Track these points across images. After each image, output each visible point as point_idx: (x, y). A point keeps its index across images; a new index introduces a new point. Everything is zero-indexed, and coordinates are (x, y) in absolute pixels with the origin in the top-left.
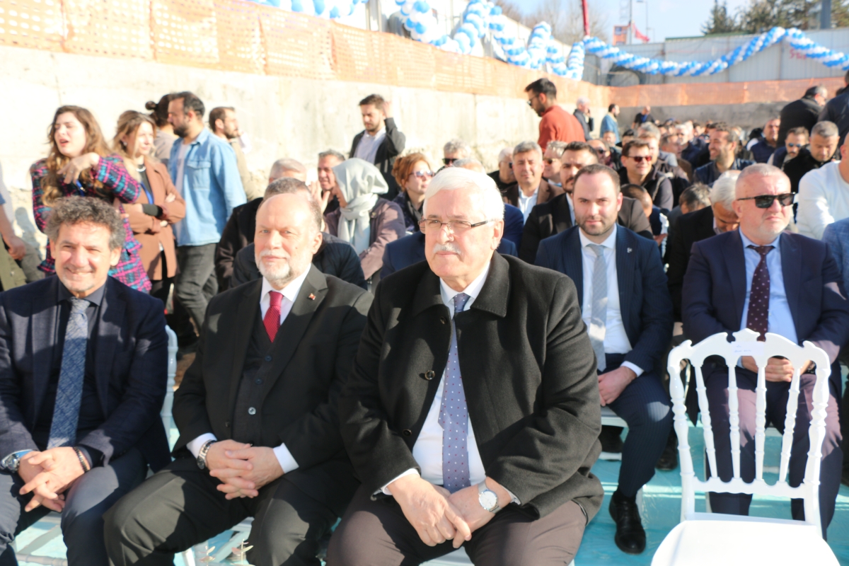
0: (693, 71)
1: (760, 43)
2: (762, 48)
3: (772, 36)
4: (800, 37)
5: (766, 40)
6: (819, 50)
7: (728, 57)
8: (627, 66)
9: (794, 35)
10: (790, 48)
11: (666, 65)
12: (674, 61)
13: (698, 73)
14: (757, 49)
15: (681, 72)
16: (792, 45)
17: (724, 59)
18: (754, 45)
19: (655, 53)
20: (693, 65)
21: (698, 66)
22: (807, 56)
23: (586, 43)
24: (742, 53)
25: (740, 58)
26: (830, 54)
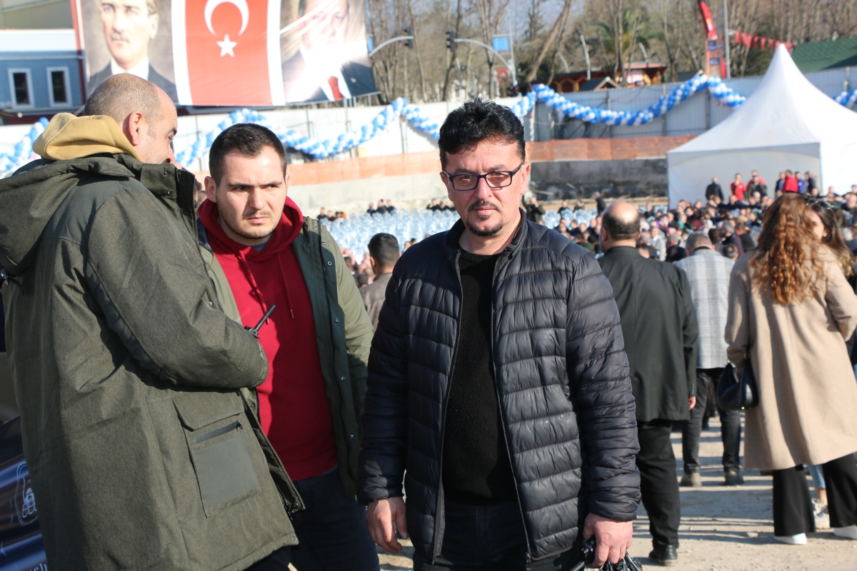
0: (624, 121)
1: (680, 92)
2: (684, 98)
3: (691, 85)
5: (685, 90)
7: (654, 107)
8: (572, 115)
11: (604, 114)
12: (612, 110)
13: (631, 123)
14: (678, 98)
15: (618, 121)
17: (650, 109)
18: (675, 94)
19: (601, 101)
20: (625, 115)
21: (629, 116)
23: (538, 92)
24: (665, 102)
25: (664, 108)
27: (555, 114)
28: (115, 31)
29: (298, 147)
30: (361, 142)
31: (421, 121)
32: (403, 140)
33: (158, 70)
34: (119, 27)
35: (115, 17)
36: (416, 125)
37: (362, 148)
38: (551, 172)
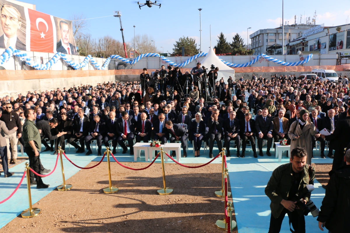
4: (164, 57)
6: (168, 60)
9: (162, 57)
10: (162, 60)
16: (162, 59)
22: (166, 62)
26: (171, 62)
27: (115, 63)
28: (6, 24)
29: (72, 66)
30: (85, 66)
31: (94, 62)
32: (89, 67)
33: (20, 39)
34: (7, 23)
35: (6, 20)
36: (92, 63)
37: (82, 68)
38: (122, 78)
